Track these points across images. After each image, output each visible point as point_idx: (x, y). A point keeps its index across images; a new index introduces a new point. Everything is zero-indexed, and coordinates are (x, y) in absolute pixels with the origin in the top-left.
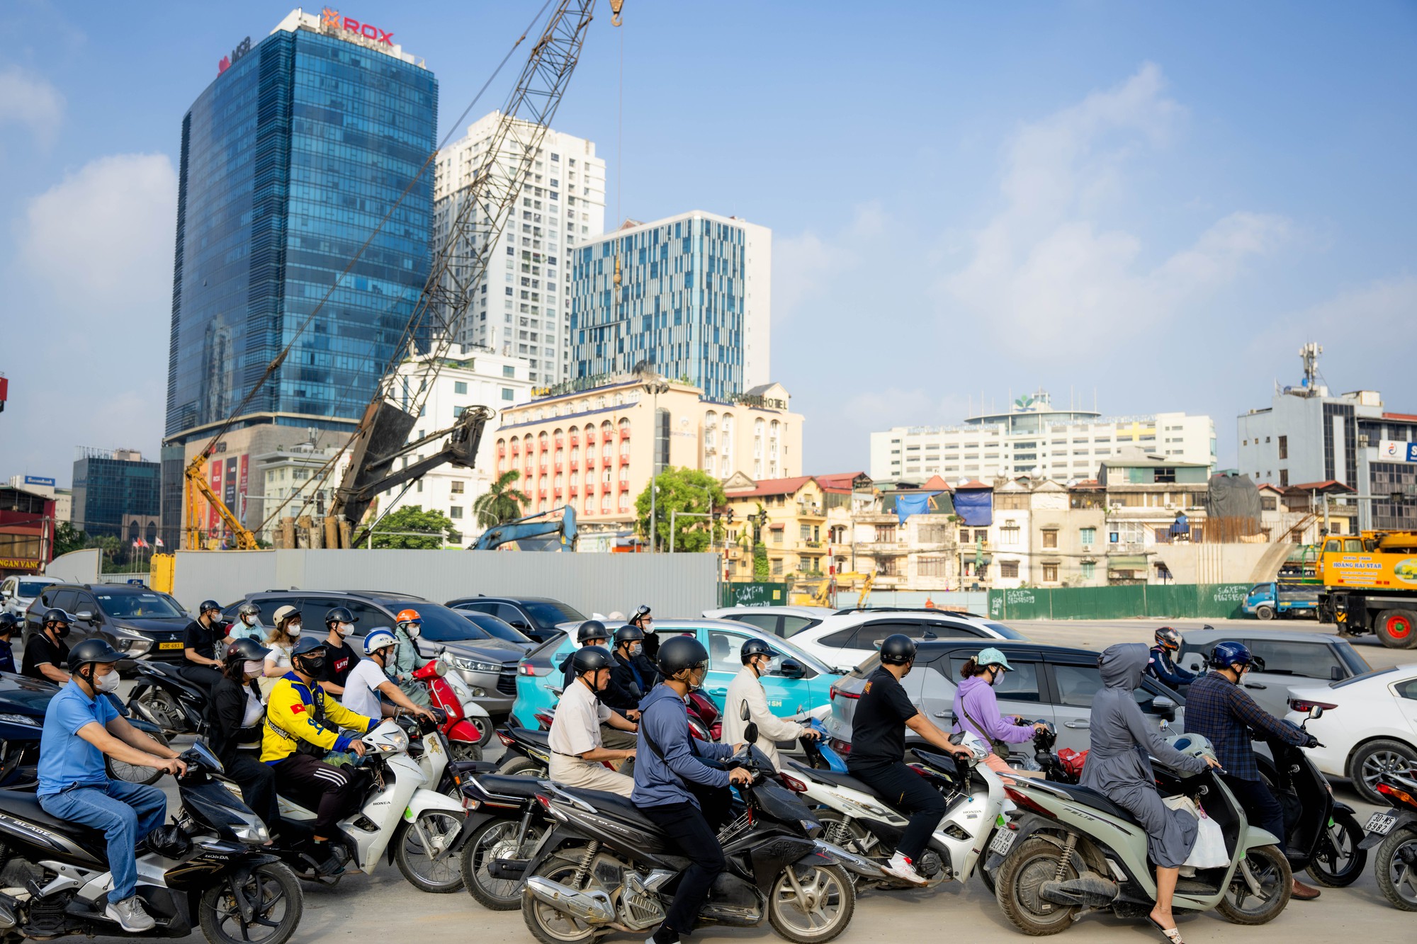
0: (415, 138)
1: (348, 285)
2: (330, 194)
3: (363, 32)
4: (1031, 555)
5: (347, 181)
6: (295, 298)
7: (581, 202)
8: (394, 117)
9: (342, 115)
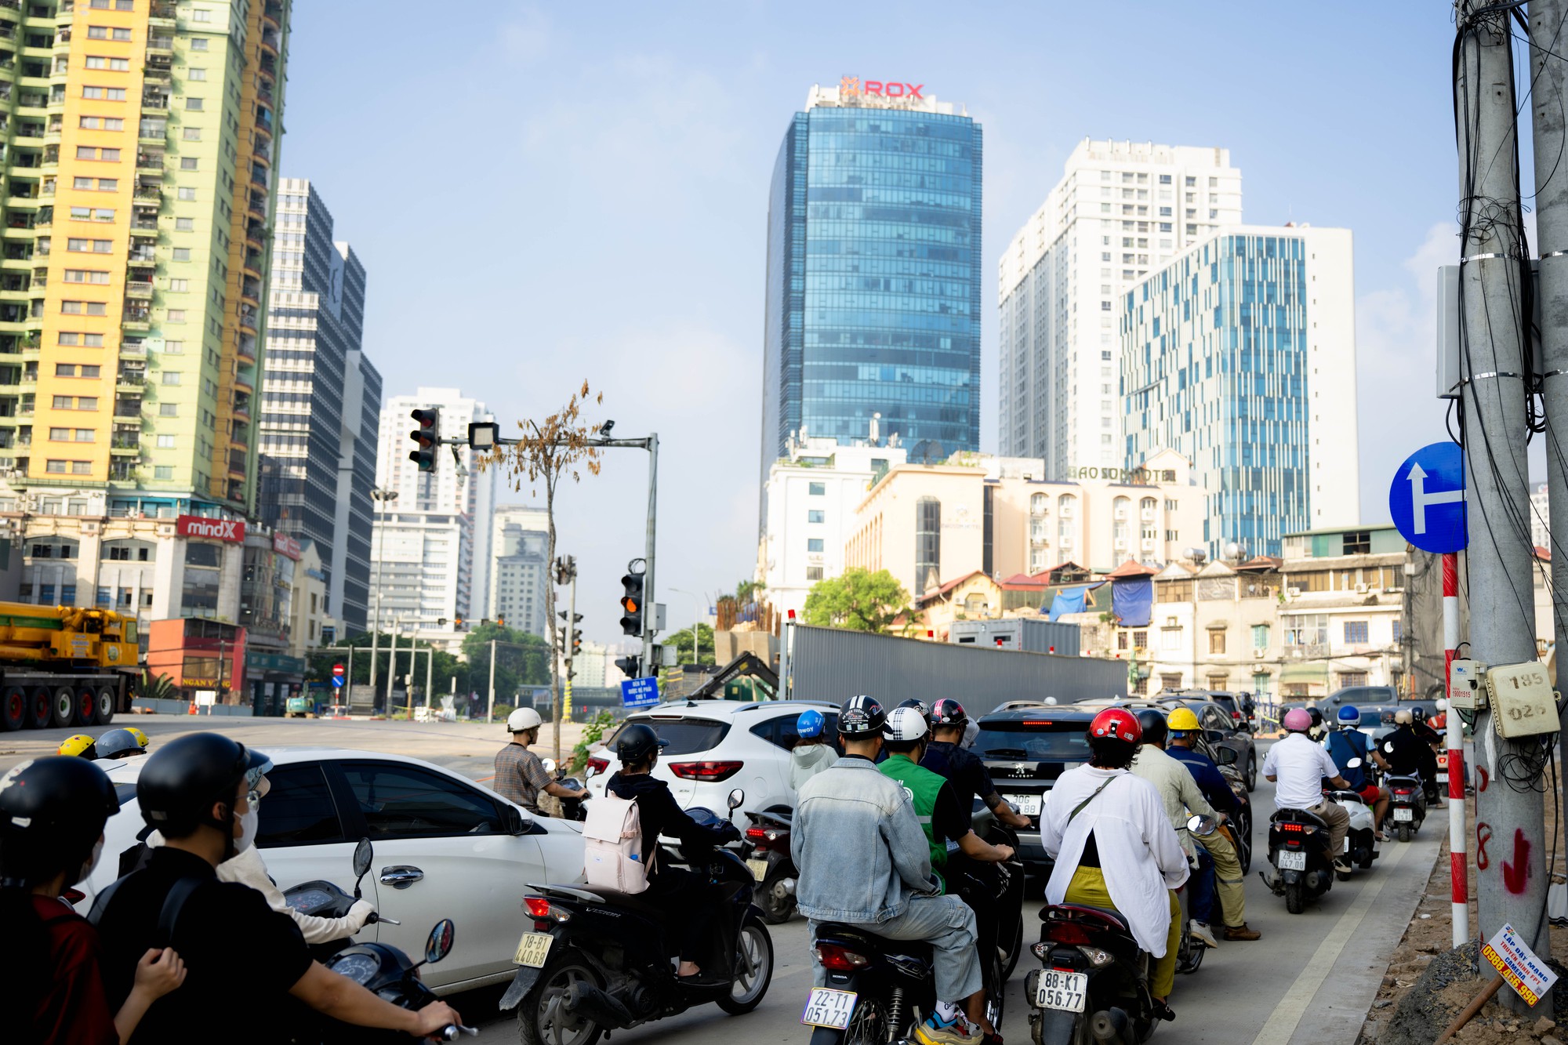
0: (950, 197)
1: (872, 377)
2: (850, 279)
3: (888, 93)
4: (1195, 664)
5: (868, 262)
6: (814, 399)
7: (1207, 228)
8: (923, 178)
9: (861, 189)
